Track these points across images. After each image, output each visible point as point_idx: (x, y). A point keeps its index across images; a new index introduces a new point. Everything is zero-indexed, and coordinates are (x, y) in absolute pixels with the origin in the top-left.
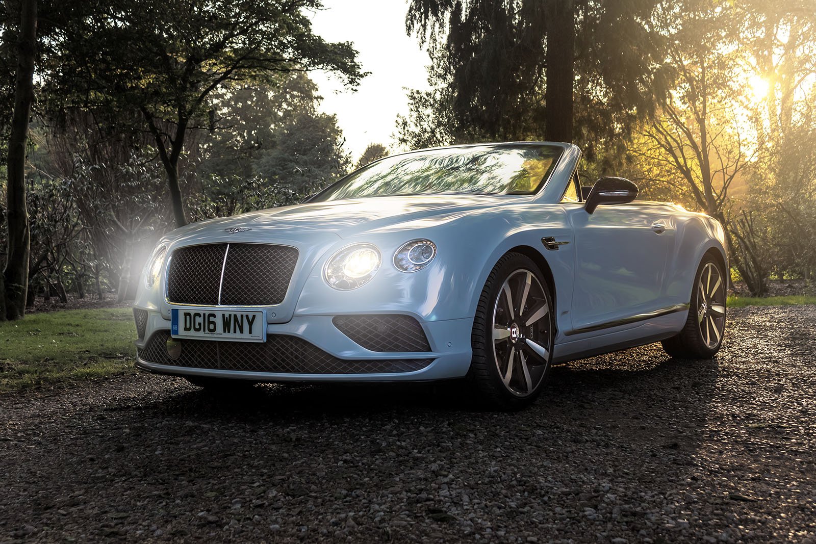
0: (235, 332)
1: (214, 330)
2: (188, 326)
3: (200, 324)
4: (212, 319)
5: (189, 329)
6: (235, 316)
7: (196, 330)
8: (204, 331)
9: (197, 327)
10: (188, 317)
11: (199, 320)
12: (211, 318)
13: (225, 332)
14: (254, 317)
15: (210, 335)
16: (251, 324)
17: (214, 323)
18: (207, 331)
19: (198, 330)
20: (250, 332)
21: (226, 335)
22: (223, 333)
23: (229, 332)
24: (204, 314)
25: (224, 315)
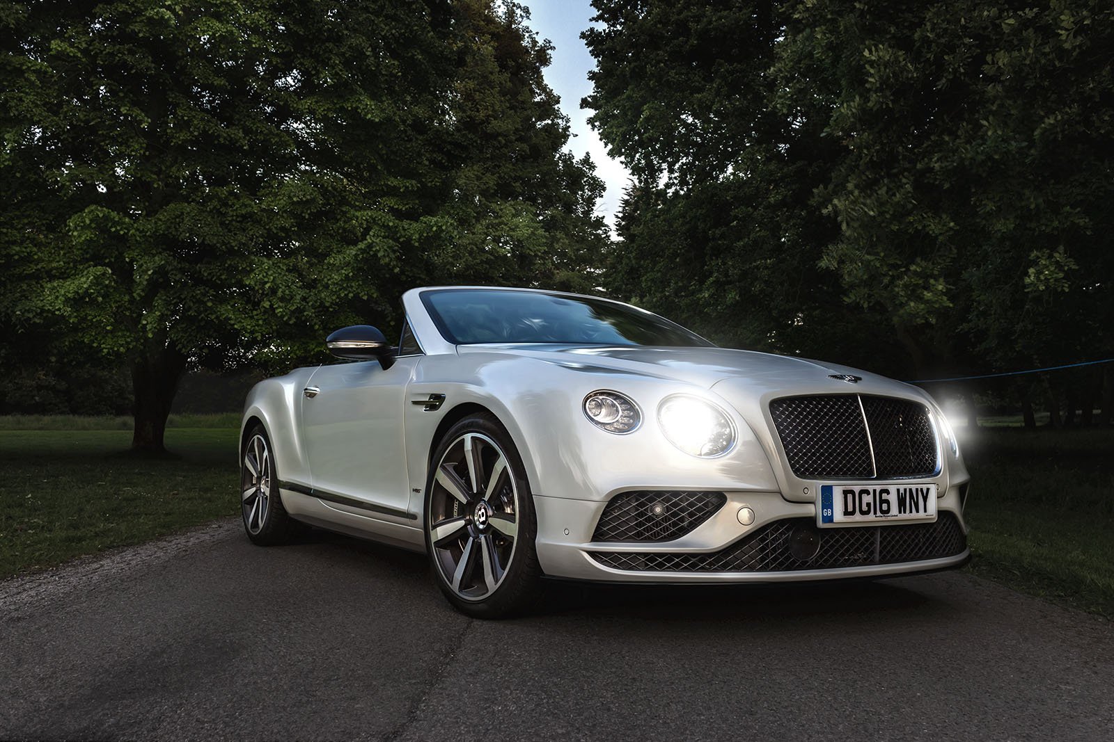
0: (911, 512)
1: (888, 511)
2: (850, 509)
3: (868, 505)
4: (885, 496)
5: (853, 513)
6: (911, 490)
7: (862, 513)
8: (875, 513)
9: (865, 508)
10: (850, 497)
11: (867, 499)
12: (883, 494)
13: (900, 512)
14: (928, 489)
15: (884, 519)
16: (925, 499)
17: (887, 502)
18: (879, 513)
19: (868, 513)
20: (925, 511)
21: (903, 516)
22: (899, 515)
23: (905, 512)
24: (875, 491)
25: (898, 490)
